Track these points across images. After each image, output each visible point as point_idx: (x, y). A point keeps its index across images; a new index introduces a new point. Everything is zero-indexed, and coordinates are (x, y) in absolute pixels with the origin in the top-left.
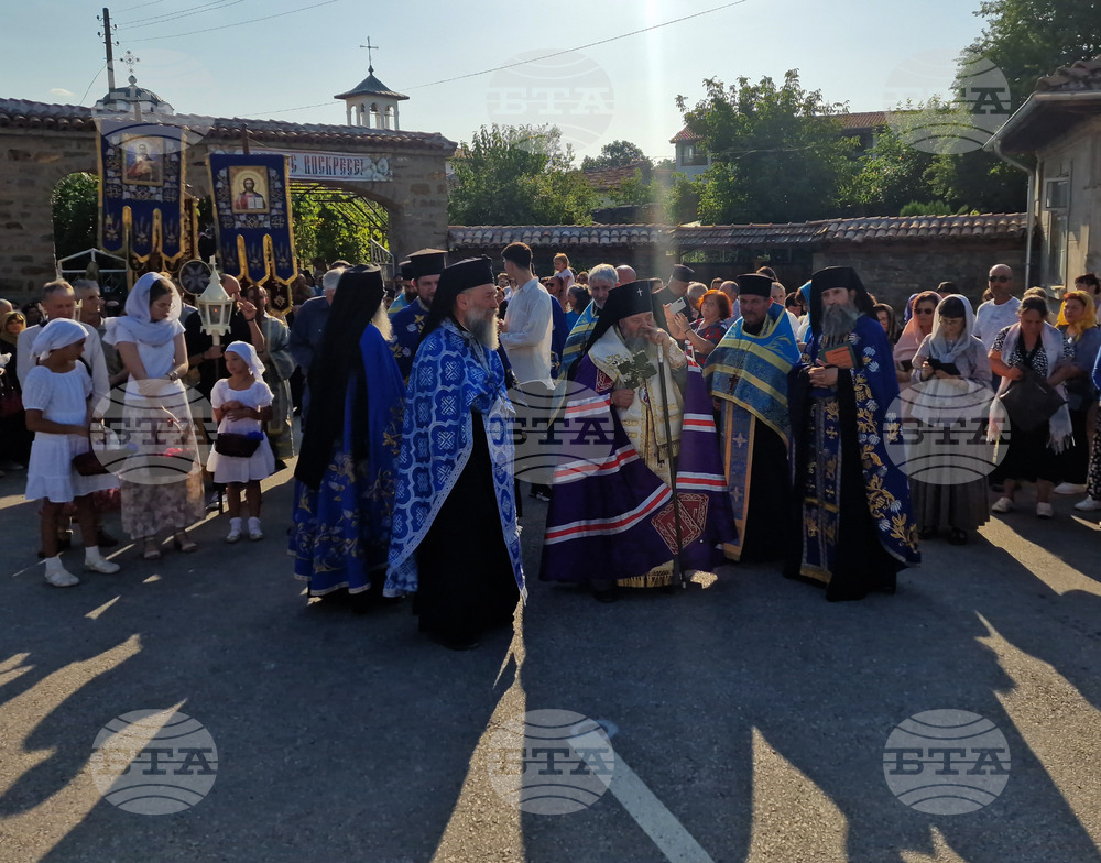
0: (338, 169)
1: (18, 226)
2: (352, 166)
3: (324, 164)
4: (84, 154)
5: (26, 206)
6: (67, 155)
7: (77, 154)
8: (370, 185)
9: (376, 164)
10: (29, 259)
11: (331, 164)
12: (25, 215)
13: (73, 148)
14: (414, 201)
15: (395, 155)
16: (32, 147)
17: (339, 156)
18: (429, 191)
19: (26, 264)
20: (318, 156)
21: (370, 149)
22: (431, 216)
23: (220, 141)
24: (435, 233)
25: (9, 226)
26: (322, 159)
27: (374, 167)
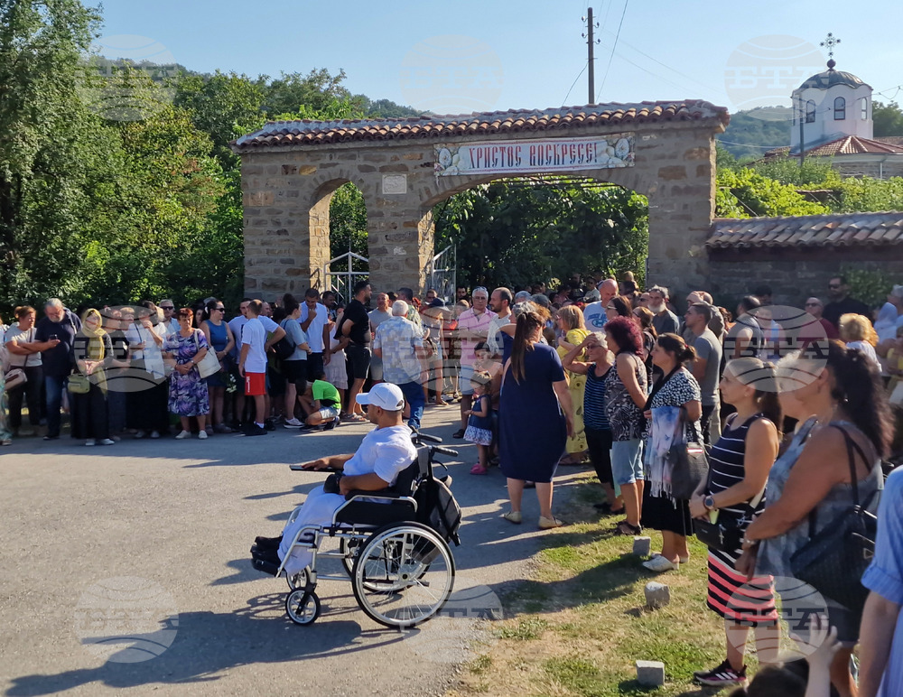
0: (567, 157)
1: (285, 232)
2: (583, 151)
3: (551, 153)
4: (334, 165)
5: (291, 214)
6: (322, 166)
7: (329, 165)
8: (606, 173)
9: (614, 146)
10: (291, 262)
11: (559, 152)
12: (290, 223)
13: (327, 160)
14: (663, 188)
15: (638, 134)
16: (297, 162)
17: (568, 141)
18: (685, 175)
19: (288, 266)
20: (545, 145)
21: (603, 129)
22: (685, 206)
23: (443, 139)
24: (691, 229)
25: (279, 233)
26: (549, 148)
27: (612, 150)
